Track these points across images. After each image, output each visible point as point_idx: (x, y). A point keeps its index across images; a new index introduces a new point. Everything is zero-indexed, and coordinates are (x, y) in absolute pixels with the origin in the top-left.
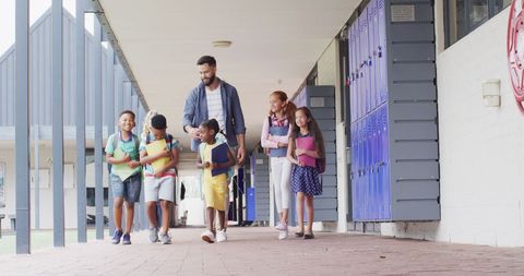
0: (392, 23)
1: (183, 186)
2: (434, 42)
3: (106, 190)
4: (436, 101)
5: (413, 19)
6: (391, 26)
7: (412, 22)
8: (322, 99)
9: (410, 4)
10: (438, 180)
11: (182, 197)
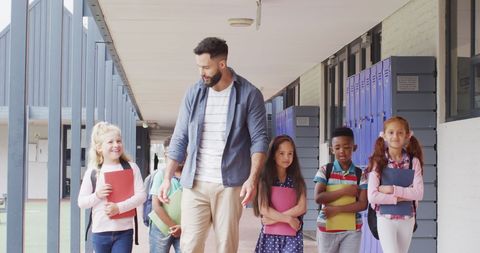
0: (399, 92)
1: (156, 157)
2: (435, 111)
3: (83, 150)
4: (436, 165)
5: (417, 89)
6: (397, 94)
7: (416, 92)
8: (308, 119)
9: (415, 74)
10: (436, 238)
11: (156, 168)
